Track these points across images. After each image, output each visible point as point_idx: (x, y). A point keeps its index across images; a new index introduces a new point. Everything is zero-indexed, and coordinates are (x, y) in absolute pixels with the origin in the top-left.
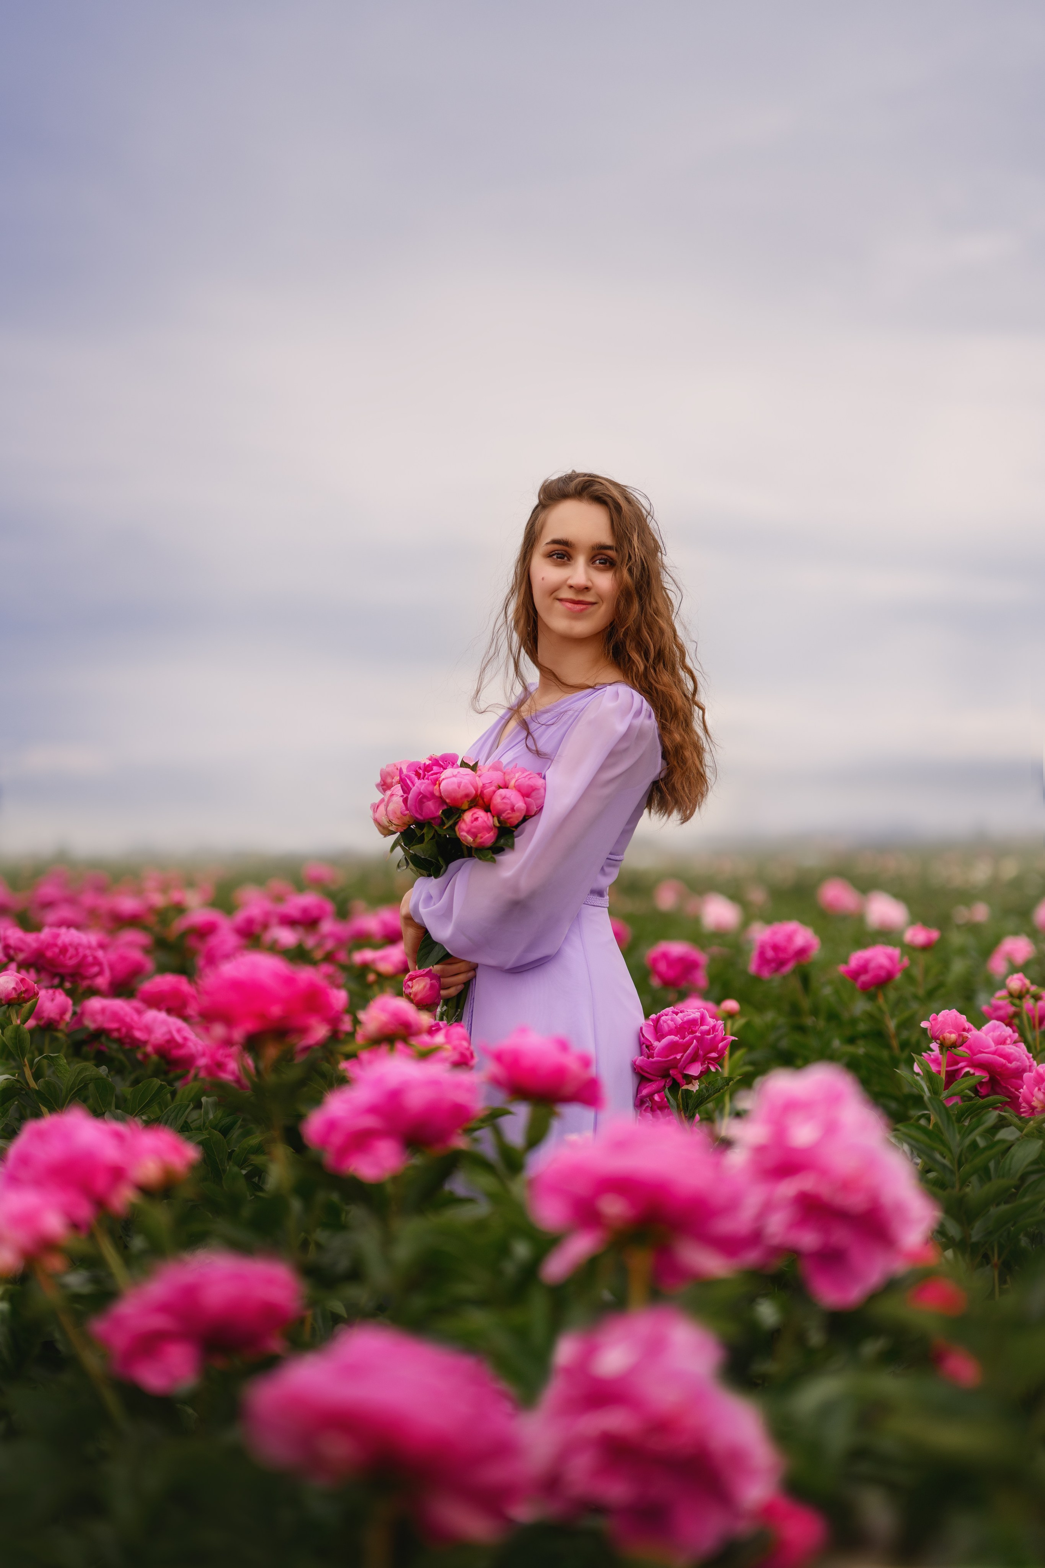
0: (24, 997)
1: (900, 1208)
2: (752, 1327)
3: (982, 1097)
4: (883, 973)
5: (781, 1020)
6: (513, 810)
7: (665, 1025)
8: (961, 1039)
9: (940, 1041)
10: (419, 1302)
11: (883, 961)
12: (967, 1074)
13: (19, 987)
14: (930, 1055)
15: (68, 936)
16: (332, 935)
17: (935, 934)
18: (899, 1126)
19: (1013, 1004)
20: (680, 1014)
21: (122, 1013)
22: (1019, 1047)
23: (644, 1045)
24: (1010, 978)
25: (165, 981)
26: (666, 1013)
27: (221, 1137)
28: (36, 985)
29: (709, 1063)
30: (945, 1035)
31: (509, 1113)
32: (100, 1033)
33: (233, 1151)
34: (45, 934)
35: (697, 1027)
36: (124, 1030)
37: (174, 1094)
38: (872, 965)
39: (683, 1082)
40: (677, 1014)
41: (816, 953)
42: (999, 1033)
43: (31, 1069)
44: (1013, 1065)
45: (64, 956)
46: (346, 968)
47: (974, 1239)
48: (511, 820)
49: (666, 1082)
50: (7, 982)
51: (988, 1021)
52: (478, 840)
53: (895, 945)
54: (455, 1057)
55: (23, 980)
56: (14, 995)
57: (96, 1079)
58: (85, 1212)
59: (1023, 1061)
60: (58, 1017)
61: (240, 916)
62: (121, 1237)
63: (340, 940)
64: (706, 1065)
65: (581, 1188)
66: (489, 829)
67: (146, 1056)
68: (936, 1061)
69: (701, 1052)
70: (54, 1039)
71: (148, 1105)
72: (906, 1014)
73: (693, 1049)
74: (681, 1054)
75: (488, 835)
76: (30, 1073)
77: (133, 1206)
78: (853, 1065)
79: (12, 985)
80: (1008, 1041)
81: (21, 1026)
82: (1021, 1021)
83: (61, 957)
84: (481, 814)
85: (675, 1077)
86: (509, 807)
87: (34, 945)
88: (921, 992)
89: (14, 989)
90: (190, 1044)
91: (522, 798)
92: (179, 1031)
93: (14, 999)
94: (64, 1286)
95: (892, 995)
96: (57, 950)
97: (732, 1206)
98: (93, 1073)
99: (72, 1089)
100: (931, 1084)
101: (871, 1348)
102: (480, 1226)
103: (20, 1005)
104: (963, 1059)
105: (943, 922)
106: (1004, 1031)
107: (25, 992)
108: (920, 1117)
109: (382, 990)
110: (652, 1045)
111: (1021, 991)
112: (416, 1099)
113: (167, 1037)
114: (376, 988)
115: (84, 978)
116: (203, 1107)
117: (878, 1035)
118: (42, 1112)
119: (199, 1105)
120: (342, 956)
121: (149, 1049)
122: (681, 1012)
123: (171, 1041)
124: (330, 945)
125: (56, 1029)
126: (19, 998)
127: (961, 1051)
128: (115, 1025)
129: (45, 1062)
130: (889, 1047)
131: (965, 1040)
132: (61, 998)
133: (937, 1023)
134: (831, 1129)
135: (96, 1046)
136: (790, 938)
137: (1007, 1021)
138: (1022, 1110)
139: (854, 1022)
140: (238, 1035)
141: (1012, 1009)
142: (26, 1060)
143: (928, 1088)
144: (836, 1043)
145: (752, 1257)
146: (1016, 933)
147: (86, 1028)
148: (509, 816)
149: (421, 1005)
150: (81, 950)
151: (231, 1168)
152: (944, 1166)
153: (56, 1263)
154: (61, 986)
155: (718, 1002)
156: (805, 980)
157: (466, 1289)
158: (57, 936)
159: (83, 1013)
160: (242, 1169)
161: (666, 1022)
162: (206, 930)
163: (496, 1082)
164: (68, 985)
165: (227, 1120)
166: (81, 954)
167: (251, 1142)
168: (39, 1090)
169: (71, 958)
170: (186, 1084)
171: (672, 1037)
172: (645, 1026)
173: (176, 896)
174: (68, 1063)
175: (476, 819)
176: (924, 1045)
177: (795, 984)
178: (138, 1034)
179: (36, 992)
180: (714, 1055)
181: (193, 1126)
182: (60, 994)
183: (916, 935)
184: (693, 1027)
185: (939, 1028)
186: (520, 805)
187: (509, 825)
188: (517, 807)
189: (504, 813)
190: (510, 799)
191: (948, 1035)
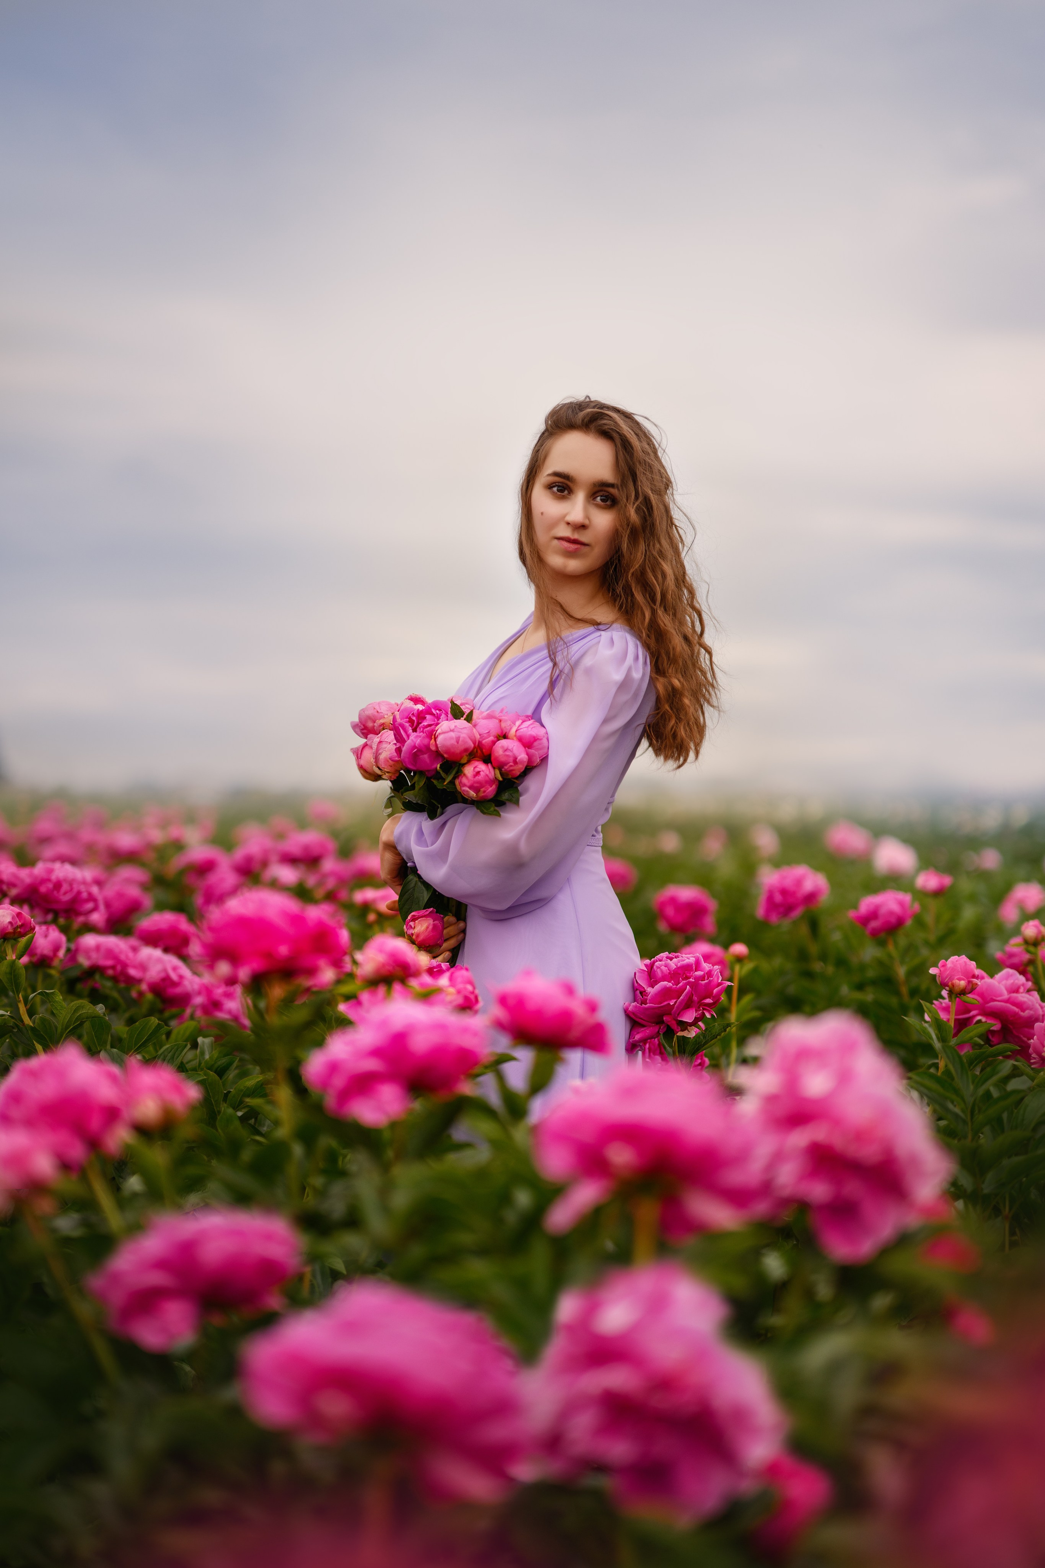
0: (20, 932)
1: (914, 1160)
2: (760, 1278)
3: (992, 1046)
4: (893, 920)
5: (789, 966)
6: (515, 761)
7: (659, 971)
8: (971, 985)
9: (950, 988)
10: (417, 1252)
11: (894, 907)
12: (979, 1021)
13: (15, 921)
14: (941, 1003)
15: (63, 871)
16: (333, 873)
17: (948, 880)
18: (910, 1075)
19: (1028, 952)
20: (675, 960)
21: (116, 950)
22: (1033, 996)
23: (636, 990)
24: (1025, 924)
25: (163, 919)
26: (661, 958)
27: (217, 1078)
28: (33, 919)
29: (704, 1009)
30: (954, 981)
31: (513, 1059)
32: (94, 970)
33: (229, 1092)
34: (39, 869)
35: (692, 973)
36: (119, 968)
37: (168, 1034)
38: (883, 911)
39: (678, 1028)
40: (671, 959)
41: (825, 899)
42: (1012, 981)
43: (26, 1005)
44: (1026, 1014)
45: (58, 891)
46: (349, 906)
47: (986, 1191)
48: (514, 772)
49: (660, 1028)
50: (3, 916)
51: (1000, 970)
52: (481, 794)
53: (905, 890)
54: (460, 1000)
55: (19, 915)
56: (10, 929)
57: (93, 1017)
58: (78, 1152)
59: (1036, 1010)
60: (51, 954)
61: (239, 854)
62: (114, 1179)
63: (342, 880)
64: (701, 1011)
65: (587, 1135)
66: (490, 782)
67: (141, 994)
68: (947, 1009)
69: (695, 998)
70: (47, 976)
71: (144, 1044)
72: (916, 961)
73: (686, 995)
74: (675, 1001)
75: (490, 789)
76: (25, 1009)
77: (128, 1147)
78: (863, 1011)
79: (8, 919)
80: (1022, 990)
81: (16, 961)
82: (1036, 968)
83: (55, 892)
84: (482, 767)
85: (669, 1024)
86: (511, 759)
87: (28, 880)
88: (932, 938)
89: (10, 923)
90: (186, 983)
91: (523, 749)
92: (175, 969)
93: (10, 933)
94: (54, 1231)
95: (902, 941)
96: (50, 886)
97: (742, 1157)
98: (89, 1011)
99: (66, 1028)
100: (940, 1032)
101: (881, 1302)
102: (481, 1174)
103: (15, 939)
104: (974, 1007)
105: (952, 867)
106: (1017, 979)
107: (21, 926)
108: (930, 1067)
109: (382, 930)
110: (645, 991)
111: (1036, 939)
113: (163, 975)
114: (376, 928)
115: (78, 914)
116: (199, 1047)
117: (887, 982)
118: (36, 1050)
119: (195, 1045)
120: (343, 895)
121: (144, 987)
122: (676, 958)
123: (167, 979)
124: (331, 883)
125: (49, 966)
126: (14, 932)
127: (970, 999)
128: (109, 963)
129: (39, 997)
130: (898, 993)
131: (974, 986)
132: (55, 934)
133: (946, 970)
134: (845, 1077)
135: (90, 984)
136: (799, 882)
137: (1021, 969)
138: (1032, 1061)
139: (863, 968)
140: (244, 973)
141: (1027, 957)
142: (20, 995)
143: (937, 1035)
144: (845, 990)
145: (761, 1208)
146: (1027, 880)
147: (80, 965)
148: (512, 768)
149: (423, 946)
150: (75, 886)
151: (226, 1110)
152: (956, 1116)
153: (45, 1206)
154: (55, 921)
155: (726, 946)
156: (814, 925)
157: (465, 1238)
158: (51, 871)
159: (77, 950)
160: (238, 1110)
161: (659, 968)
162: (206, 867)
163: (500, 1025)
164: (61, 921)
165: (224, 1061)
166: (75, 891)
167: (247, 1083)
168: (35, 1028)
169: (65, 893)
170: (181, 1023)
171: (666, 983)
172: (639, 972)
173: (173, 832)
174: (64, 1000)
175: (478, 773)
176: (934, 993)
177: (804, 930)
178: (132, 972)
179: (33, 926)
180: (709, 1001)
181: (188, 1066)
182: (54, 930)
183: (928, 881)
184: (687, 973)
185: (948, 975)
186: (522, 756)
187: (511, 778)
188: (519, 758)
189: (506, 766)
190: (511, 750)
191: (957, 981)
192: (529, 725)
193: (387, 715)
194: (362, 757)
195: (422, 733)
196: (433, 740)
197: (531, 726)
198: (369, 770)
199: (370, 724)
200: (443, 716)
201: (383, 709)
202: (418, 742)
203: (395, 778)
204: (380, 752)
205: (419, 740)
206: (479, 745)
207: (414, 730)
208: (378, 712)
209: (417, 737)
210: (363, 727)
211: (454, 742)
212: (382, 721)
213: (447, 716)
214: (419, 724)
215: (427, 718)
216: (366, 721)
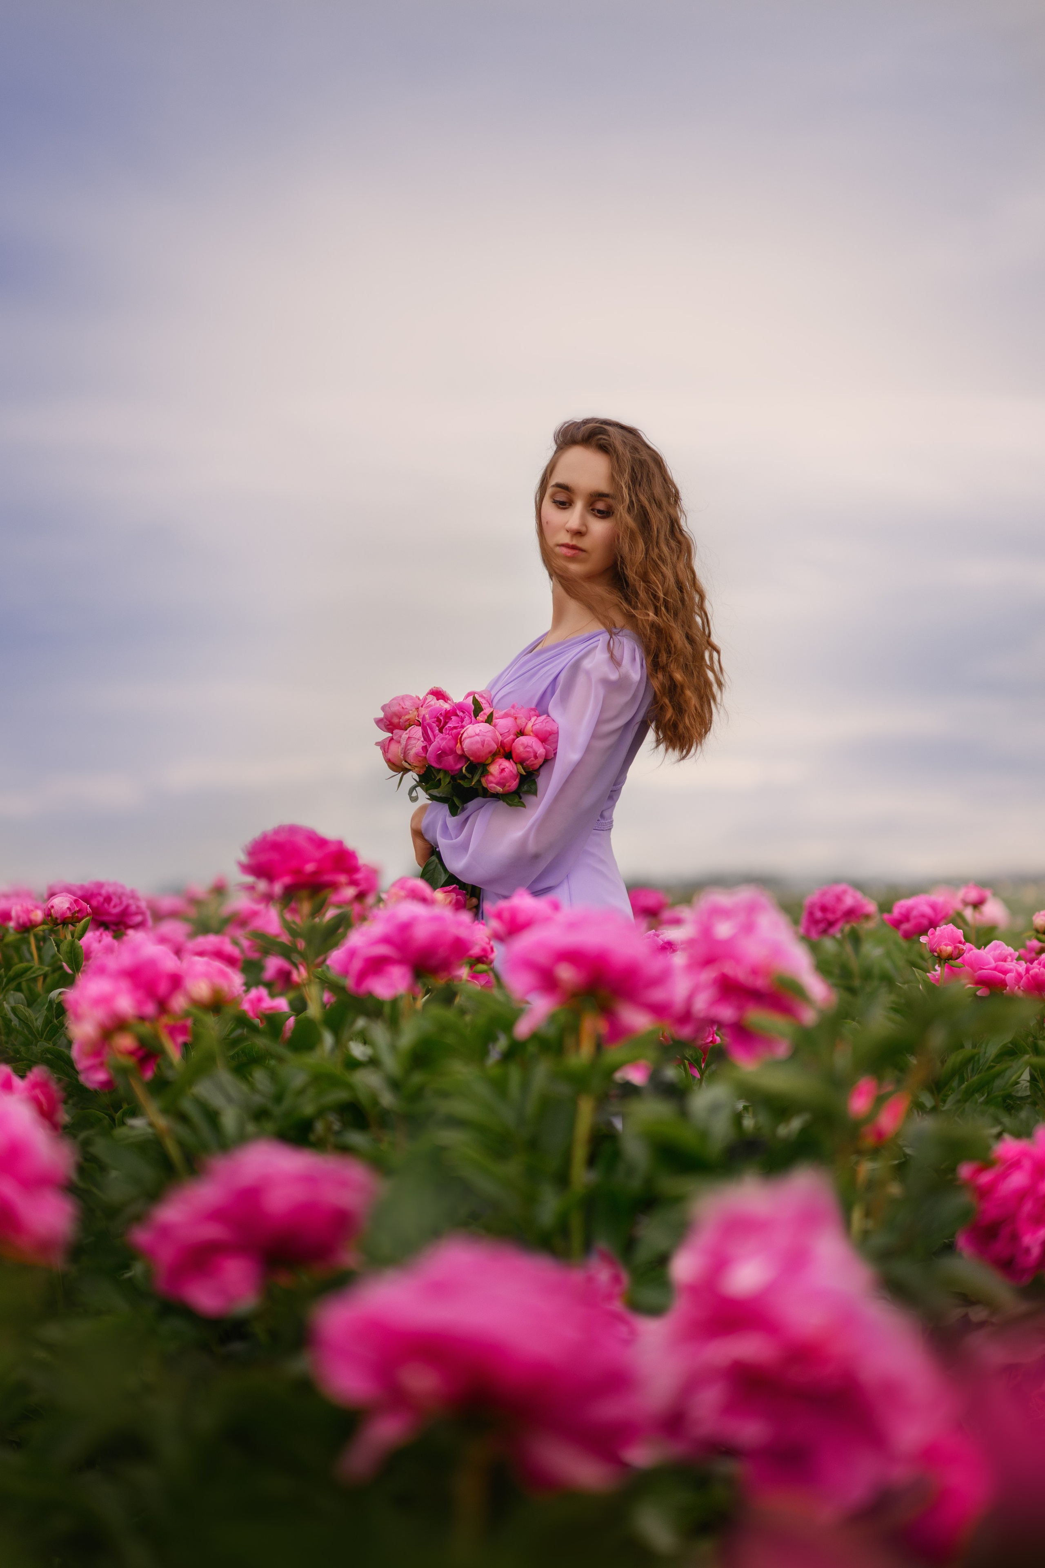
0: (78, 916)
6: (536, 757)
8: (957, 951)
9: (938, 955)
11: (926, 906)
22: (1020, 964)
28: (89, 906)
30: (941, 947)
38: (914, 912)
42: (999, 951)
50: (62, 902)
52: (506, 788)
55: (76, 901)
56: (69, 914)
66: (514, 776)
75: (514, 783)
79: (67, 905)
80: (1009, 959)
81: (75, 942)
84: (506, 764)
86: (532, 755)
89: (69, 908)
91: (541, 743)
93: (69, 917)
96: (101, 899)
103: (73, 925)
106: (1006, 950)
107: (78, 912)
112: (422, 933)
126: (72, 917)
127: (958, 965)
131: (961, 952)
133: (934, 937)
140: (278, 888)
148: (532, 762)
150: (124, 899)
166: (124, 904)
169: (115, 906)
175: (503, 770)
182: (107, 936)
185: (936, 942)
186: (541, 751)
187: (532, 771)
188: (538, 752)
189: (527, 761)
190: (531, 746)
191: (944, 947)
192: (543, 720)
193: (412, 710)
194: (390, 751)
195: (447, 735)
196: (459, 744)
197: (545, 721)
198: (398, 763)
199: (395, 720)
200: (467, 719)
201: (408, 704)
202: (443, 744)
203: (423, 772)
204: (409, 747)
205: (444, 743)
206: (502, 745)
207: (441, 731)
208: (403, 708)
209: (443, 739)
210: (388, 723)
211: (479, 746)
212: (407, 717)
213: (471, 719)
214: (446, 723)
215: (452, 719)
216: (392, 717)
